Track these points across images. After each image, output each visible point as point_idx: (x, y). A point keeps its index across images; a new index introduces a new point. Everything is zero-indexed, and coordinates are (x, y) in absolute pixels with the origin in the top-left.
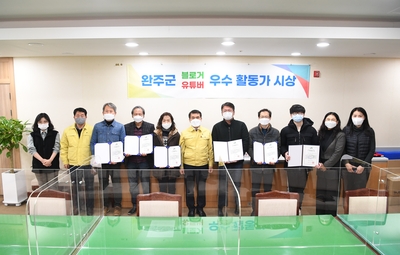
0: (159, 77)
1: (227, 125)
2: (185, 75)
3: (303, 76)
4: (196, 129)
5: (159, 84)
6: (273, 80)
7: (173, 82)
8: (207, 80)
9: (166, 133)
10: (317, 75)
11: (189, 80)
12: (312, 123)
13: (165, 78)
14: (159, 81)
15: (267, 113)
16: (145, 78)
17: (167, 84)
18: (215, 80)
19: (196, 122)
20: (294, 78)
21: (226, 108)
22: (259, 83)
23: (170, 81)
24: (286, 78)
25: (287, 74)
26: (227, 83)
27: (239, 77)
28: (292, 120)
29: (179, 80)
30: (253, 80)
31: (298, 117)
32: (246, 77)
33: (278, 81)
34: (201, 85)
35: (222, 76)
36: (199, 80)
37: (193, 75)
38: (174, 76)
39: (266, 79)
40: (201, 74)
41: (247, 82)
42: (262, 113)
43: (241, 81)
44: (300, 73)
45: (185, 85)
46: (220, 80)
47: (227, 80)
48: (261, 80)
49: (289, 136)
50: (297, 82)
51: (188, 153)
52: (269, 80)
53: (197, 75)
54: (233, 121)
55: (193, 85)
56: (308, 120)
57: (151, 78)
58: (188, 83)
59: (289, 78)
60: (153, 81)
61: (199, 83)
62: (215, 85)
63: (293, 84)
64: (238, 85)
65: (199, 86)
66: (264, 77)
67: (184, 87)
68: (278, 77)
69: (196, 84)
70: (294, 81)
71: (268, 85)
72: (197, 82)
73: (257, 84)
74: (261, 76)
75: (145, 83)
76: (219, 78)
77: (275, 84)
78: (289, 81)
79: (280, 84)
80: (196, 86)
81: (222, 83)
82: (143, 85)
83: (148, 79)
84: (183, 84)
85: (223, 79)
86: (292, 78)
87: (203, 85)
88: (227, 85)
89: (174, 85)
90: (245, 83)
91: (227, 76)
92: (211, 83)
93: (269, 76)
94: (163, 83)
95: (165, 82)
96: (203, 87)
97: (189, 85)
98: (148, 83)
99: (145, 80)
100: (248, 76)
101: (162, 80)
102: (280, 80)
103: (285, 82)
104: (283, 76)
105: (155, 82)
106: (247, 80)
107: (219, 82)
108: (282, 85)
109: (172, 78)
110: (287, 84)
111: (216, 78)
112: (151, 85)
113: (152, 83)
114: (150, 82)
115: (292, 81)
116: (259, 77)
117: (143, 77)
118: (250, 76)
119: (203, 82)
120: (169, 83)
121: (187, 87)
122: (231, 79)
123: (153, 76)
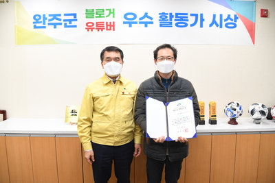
0: (55, 16)
2: (89, 13)
3: (248, 16)
5: (55, 25)
6: (208, 20)
7: (74, 23)
8: (119, 20)
10: (264, 14)
11: (95, 20)
13: (63, 17)
14: (55, 21)
16: (37, 19)
17: (66, 26)
18: (130, 20)
20: (236, 18)
22: (189, 23)
23: (70, 21)
24: (225, 17)
25: (226, 12)
26: (146, 24)
27: (163, 16)
29: (82, 20)
30: (181, 20)
32: (171, 16)
33: (214, 22)
34: (111, 26)
35: (140, 15)
36: (109, 20)
37: (100, 13)
38: (75, 15)
39: (199, 19)
40: (112, 12)
41: (174, 23)
43: (165, 20)
44: (242, 11)
45: (89, 27)
46: (137, 20)
47: (146, 20)
48: (191, 20)
50: (239, 22)
52: (202, 20)
53: (106, 13)
55: (100, 27)
57: (45, 18)
58: (93, 24)
59: (229, 17)
60: (47, 22)
61: (109, 24)
62: (130, 26)
63: (235, 26)
64: (161, 26)
65: (109, 28)
66: (196, 15)
67: (88, 29)
68: (214, 16)
69: (105, 25)
70: (236, 21)
71: (201, 26)
72: (107, 23)
73: (186, 25)
74: (192, 15)
75: (38, 25)
76: (135, 16)
77: (211, 25)
78: (229, 21)
79: (217, 26)
80: (105, 27)
81: (140, 23)
82: (35, 27)
83: (42, 20)
84: (87, 24)
85: (140, 19)
86: (233, 17)
87: (114, 26)
88: (146, 26)
89: (75, 26)
90: (171, 23)
91: (146, 14)
92: (124, 23)
93: (202, 15)
94: (61, 24)
95: (63, 23)
96: (114, 30)
97: (95, 26)
98: (41, 25)
99: (37, 22)
100: (174, 14)
101: (60, 20)
102: (218, 20)
103: (224, 23)
104: (221, 16)
105: (49, 24)
106: (173, 19)
107: (136, 23)
108: (221, 27)
109: (72, 17)
110: (226, 25)
111: (132, 17)
112: (45, 27)
113: (46, 25)
114: (44, 24)
115: (233, 22)
116: (189, 16)
117: (34, 17)
118: (177, 14)
119: (114, 22)
120: (68, 24)
121: (92, 29)
122: (151, 19)
123: (47, 16)
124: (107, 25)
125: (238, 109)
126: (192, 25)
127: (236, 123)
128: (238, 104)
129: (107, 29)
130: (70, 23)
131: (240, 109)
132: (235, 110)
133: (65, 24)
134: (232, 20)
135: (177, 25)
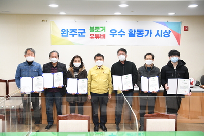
0: (73, 30)
1: (122, 65)
2: (92, 29)
3: (176, 30)
4: (100, 67)
5: (73, 35)
6: (154, 33)
7: (83, 34)
8: (107, 33)
9: (76, 70)
10: (186, 29)
11: (95, 33)
12: (185, 63)
13: (77, 31)
14: (73, 33)
15: (150, 56)
16: (63, 31)
17: (79, 36)
18: (113, 33)
19: (100, 63)
20: (170, 31)
21: (120, 52)
22: (144, 35)
23: (82, 33)
24: (163, 31)
25: (164, 28)
26: (122, 35)
27: (130, 31)
28: (170, 61)
29: (88, 32)
30: (140, 33)
31: (174, 59)
33: (158, 34)
34: (103, 36)
35: (118, 30)
36: (103, 33)
37: (97, 29)
38: (84, 30)
39: (150, 32)
40: (104, 29)
41: (136, 34)
42: (147, 56)
43: (131, 33)
44: (173, 28)
45: (92, 37)
46: (117, 33)
47: (122, 33)
48: (146, 33)
49: (168, 72)
50: (171, 34)
51: (94, 85)
52: (151, 33)
53: (101, 29)
54: (125, 61)
55: (97, 36)
56: (182, 61)
57: (68, 31)
59: (166, 31)
60: (69, 33)
62: (113, 36)
63: (169, 36)
64: (129, 36)
66: (148, 30)
68: (158, 31)
71: (151, 36)
72: (101, 34)
73: (143, 36)
74: (146, 30)
75: (64, 35)
76: (116, 31)
77: (156, 36)
78: (166, 33)
79: (159, 36)
81: (118, 35)
82: (62, 36)
83: (66, 32)
84: (90, 35)
85: (119, 32)
86: (168, 31)
87: (105, 36)
89: (84, 36)
90: (135, 35)
91: (122, 30)
92: (110, 34)
93: (151, 30)
94: (76, 34)
95: (78, 34)
96: (105, 38)
97: (95, 36)
98: (66, 34)
99: (64, 33)
100: (136, 30)
101: (76, 32)
102: (160, 33)
103: (163, 34)
104: (161, 30)
105: (70, 34)
106: (136, 33)
107: (116, 34)
108: (161, 36)
109: (82, 31)
110: (164, 36)
111: (114, 31)
113: (69, 35)
115: (168, 34)
116: (144, 31)
117: (62, 30)
118: (138, 30)
120: (80, 35)
122: (124, 32)
123: (69, 30)
124: (101, 36)
126: (145, 36)
129: (101, 38)
135: (138, 36)
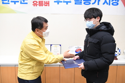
5: (15, 2)
17: (21, 3)
33: (106, 2)
34: (47, 4)
45: (35, 4)
52: (99, 1)
55: (41, 4)
58: (37, 2)
61: (46, 2)
62: (58, 4)
63: (118, 4)
64: (75, 4)
65: (46, 4)
67: (34, 5)
69: (44, 3)
70: (118, 1)
71: (98, 4)
72: (45, 2)
73: (90, 3)
75: (5, 2)
77: (104, 4)
78: (114, 1)
79: (107, 4)
80: (44, 4)
81: (64, 2)
82: (3, 3)
84: (33, 2)
87: (49, 3)
88: (67, 4)
89: (27, 3)
90: (81, 2)
92: (55, 2)
94: (18, 2)
96: (49, 6)
97: (38, 4)
98: (7, 2)
102: (108, 1)
103: (111, 3)
107: (61, 2)
108: (109, 5)
110: (112, 4)
112: (9, 3)
114: (9, 1)
115: (117, 2)
119: (49, 1)
120: (22, 2)
121: (36, 5)
124: (45, 3)
125: (118, 51)
126: (93, 4)
127: (117, 59)
128: (118, 49)
129: (45, 5)
130: (24, 1)
131: (120, 51)
132: (116, 52)
133: (21, 2)
134: (116, 1)
135: (84, 3)
